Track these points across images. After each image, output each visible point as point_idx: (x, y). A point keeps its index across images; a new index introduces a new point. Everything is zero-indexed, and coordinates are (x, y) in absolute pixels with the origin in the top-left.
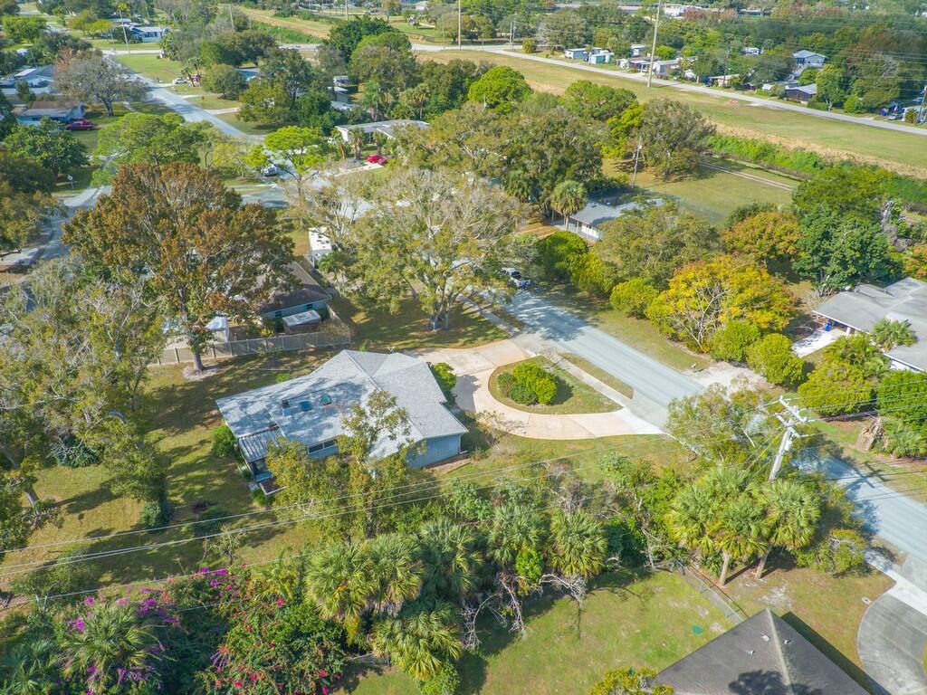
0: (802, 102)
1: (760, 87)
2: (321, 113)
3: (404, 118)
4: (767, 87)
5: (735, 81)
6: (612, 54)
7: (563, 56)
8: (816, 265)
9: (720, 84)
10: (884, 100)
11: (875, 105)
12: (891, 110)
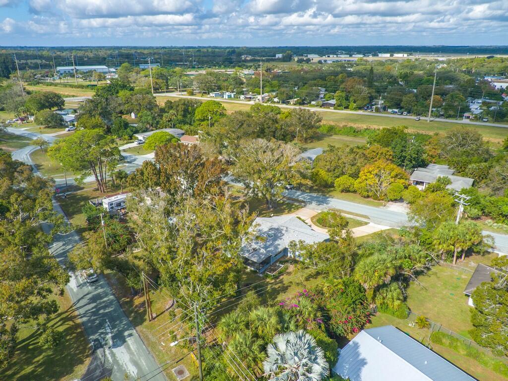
0: (331, 108)
1: (310, 103)
2: (126, 128)
3: (166, 128)
4: (313, 103)
5: (299, 101)
6: (235, 93)
7: (209, 96)
8: (400, 163)
9: (292, 103)
10: (364, 104)
11: (362, 106)
12: (368, 107)
